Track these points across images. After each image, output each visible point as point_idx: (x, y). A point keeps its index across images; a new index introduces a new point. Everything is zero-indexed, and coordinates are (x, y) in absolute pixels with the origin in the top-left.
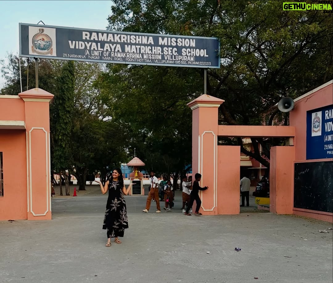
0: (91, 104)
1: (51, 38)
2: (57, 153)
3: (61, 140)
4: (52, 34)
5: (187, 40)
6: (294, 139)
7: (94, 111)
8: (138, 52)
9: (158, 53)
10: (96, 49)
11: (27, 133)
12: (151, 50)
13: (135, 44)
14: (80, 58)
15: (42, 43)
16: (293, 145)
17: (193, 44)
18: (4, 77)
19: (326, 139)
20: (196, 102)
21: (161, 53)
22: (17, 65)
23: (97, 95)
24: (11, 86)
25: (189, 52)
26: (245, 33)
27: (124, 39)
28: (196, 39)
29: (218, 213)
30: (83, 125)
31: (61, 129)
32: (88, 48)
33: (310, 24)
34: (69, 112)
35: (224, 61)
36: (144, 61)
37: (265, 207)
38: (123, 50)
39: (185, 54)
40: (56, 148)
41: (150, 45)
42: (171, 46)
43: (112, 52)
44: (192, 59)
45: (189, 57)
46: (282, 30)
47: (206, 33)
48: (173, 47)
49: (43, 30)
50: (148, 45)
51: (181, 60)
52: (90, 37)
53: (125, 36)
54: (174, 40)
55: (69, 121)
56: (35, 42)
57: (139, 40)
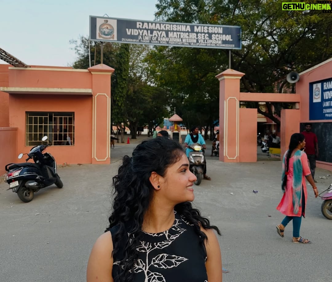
0: (142, 73)
1: (113, 28)
2: (115, 111)
3: (118, 100)
4: (114, 24)
5: (216, 28)
6: (299, 104)
7: (144, 78)
8: (179, 37)
9: (194, 38)
10: (147, 35)
11: (93, 97)
12: (189, 36)
13: (177, 31)
14: (134, 42)
15: (107, 31)
16: (298, 108)
17: (221, 31)
18: (77, 53)
19: (325, 105)
20: (223, 75)
21: (196, 38)
22: (87, 44)
23: (147, 66)
24: (82, 60)
25: (217, 37)
26: (261, 22)
27: (168, 28)
28: (223, 28)
29: (240, 161)
30: (136, 90)
31: (118, 93)
32: (141, 34)
33: (311, 16)
34: (125, 79)
35: (245, 43)
36: (183, 44)
37: (277, 155)
38: (167, 36)
39: (214, 39)
40: (115, 107)
41: (188, 32)
42: (204, 33)
43: (159, 38)
44: (220, 42)
45: (217, 41)
46: (290, 20)
47: (230, 23)
48: (205, 33)
49: (107, 21)
50: (186, 32)
51: (211, 43)
52: (142, 26)
53: (169, 25)
54: (206, 28)
55: (125, 87)
56: (101, 30)
57: (179, 28)
